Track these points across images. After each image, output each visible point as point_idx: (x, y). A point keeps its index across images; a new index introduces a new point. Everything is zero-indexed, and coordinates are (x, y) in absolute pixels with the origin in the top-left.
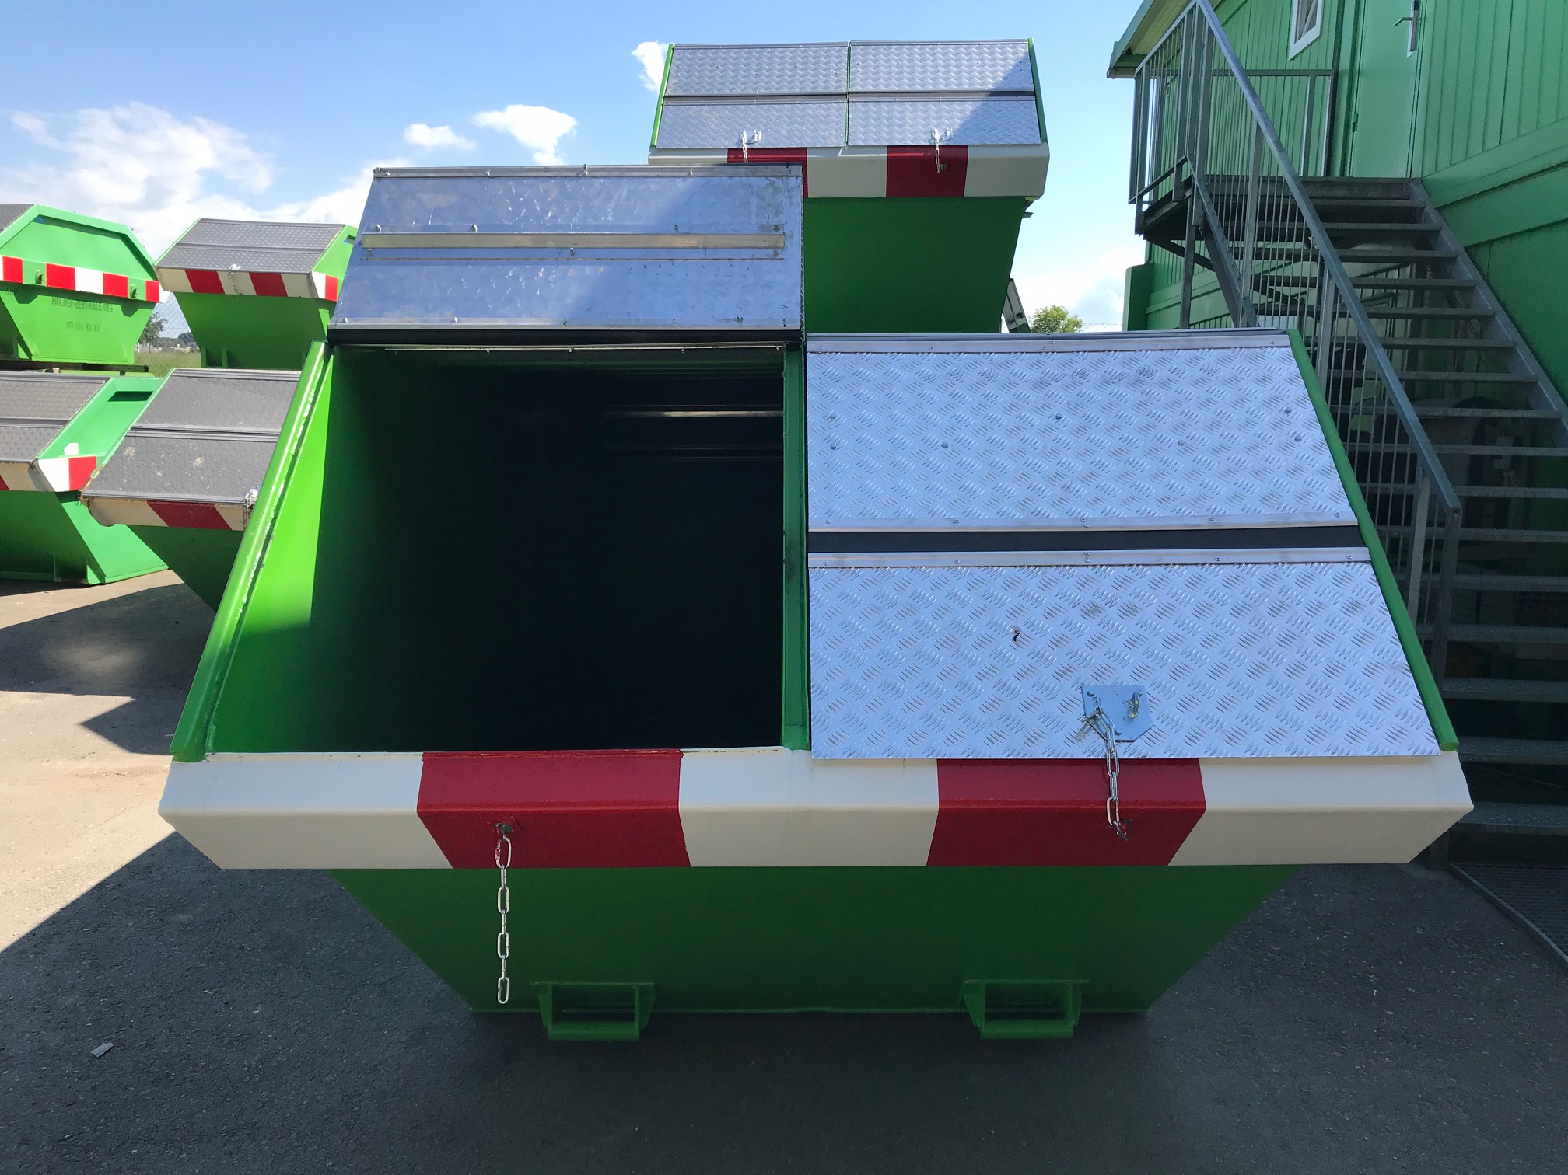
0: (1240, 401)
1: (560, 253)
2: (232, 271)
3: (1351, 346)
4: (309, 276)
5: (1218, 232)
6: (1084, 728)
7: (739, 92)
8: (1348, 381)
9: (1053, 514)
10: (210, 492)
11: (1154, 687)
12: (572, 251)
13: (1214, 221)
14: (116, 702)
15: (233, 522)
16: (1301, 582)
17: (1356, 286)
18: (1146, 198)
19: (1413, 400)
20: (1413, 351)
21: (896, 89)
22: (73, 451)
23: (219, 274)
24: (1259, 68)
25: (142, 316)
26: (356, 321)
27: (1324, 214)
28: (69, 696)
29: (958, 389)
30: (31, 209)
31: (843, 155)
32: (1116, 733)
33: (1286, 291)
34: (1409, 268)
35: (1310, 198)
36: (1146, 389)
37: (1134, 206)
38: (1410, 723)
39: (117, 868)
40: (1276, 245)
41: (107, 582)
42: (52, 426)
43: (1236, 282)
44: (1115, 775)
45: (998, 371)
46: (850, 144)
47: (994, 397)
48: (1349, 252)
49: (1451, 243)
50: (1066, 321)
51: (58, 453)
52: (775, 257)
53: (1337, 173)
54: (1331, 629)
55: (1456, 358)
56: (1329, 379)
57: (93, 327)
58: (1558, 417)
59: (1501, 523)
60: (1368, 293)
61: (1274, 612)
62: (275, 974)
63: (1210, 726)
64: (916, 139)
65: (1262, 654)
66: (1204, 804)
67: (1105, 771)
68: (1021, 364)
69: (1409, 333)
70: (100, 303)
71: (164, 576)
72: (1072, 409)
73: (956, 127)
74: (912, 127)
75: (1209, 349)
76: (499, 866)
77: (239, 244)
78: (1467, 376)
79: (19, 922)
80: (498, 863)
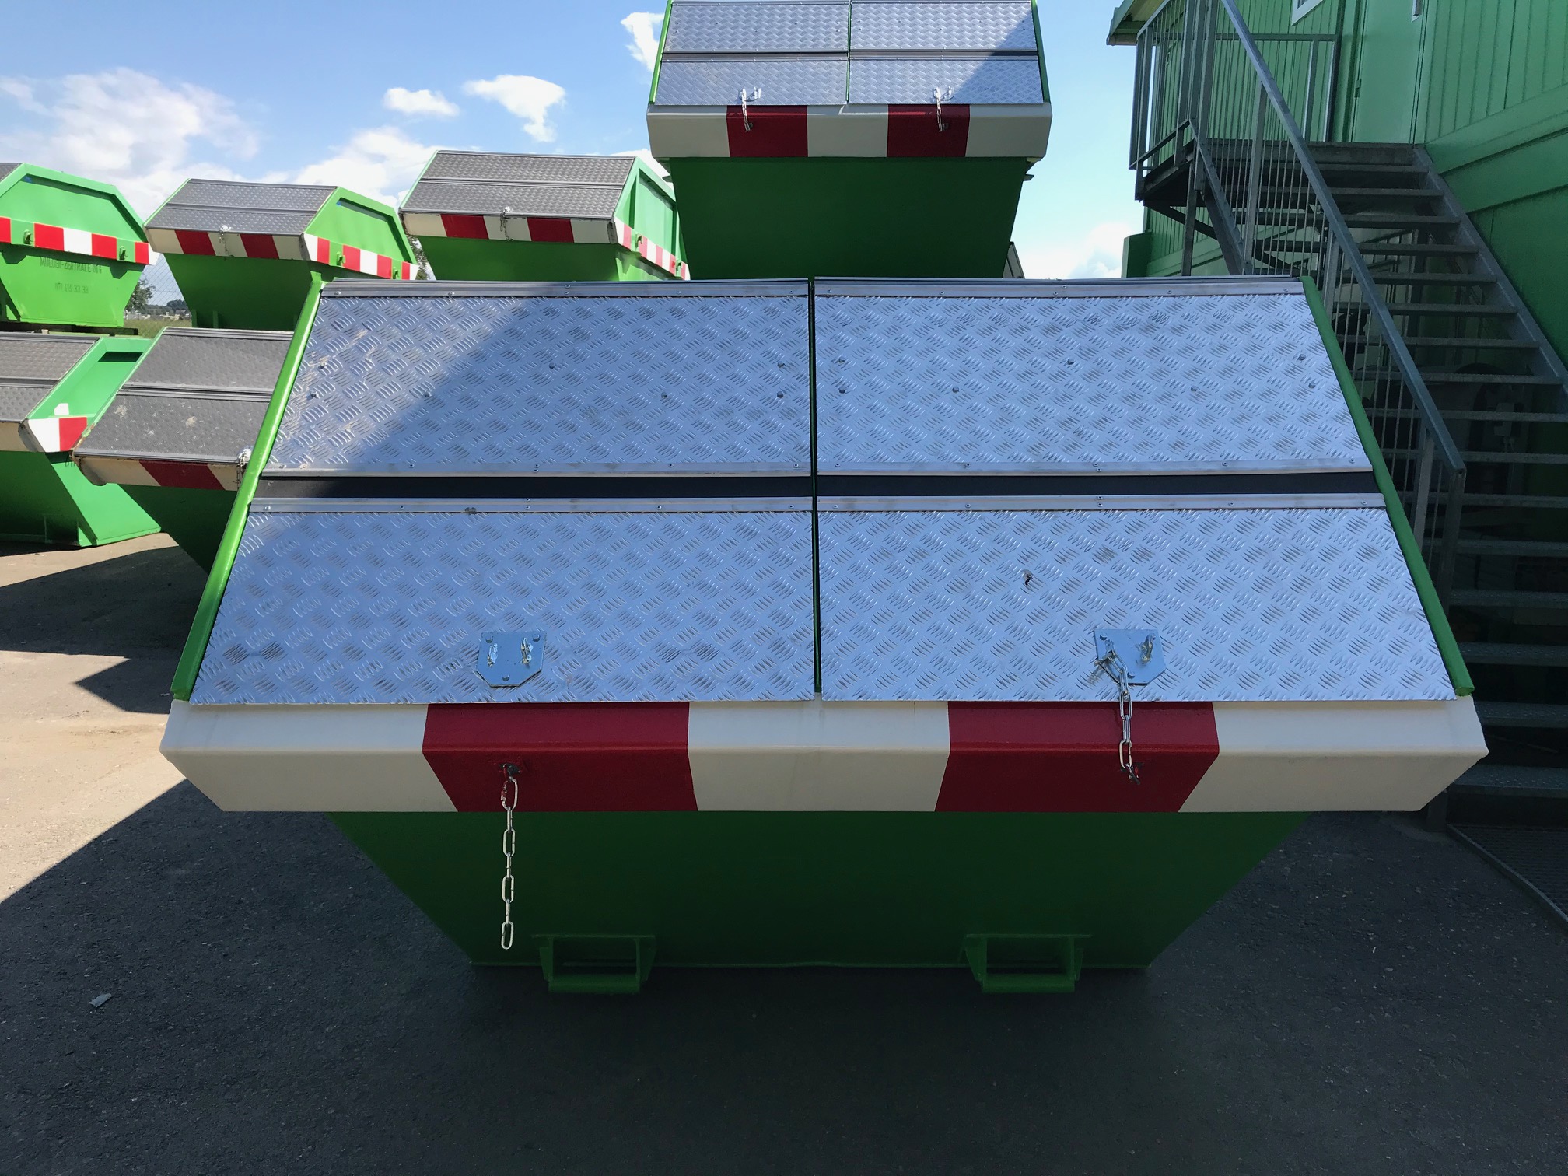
0: (1254, 348)
2: (222, 232)
3: (1354, 311)
4: (301, 239)
5: (1221, 198)
6: (1097, 671)
7: (738, 49)
8: (1350, 346)
9: (1064, 458)
10: (203, 452)
11: (1167, 631)
13: (1216, 185)
14: (110, 662)
15: (226, 481)
16: (1315, 528)
17: (1363, 252)
18: (1146, 164)
19: (1418, 366)
20: (1414, 316)
21: (897, 47)
22: (63, 411)
23: (210, 235)
24: (1262, 32)
25: (131, 278)
27: (1331, 179)
28: (62, 656)
29: (969, 333)
30: (20, 167)
31: (844, 114)
32: (1129, 676)
34: (1411, 234)
35: (1317, 162)
36: (1158, 335)
37: (1134, 172)
38: (1425, 668)
40: (1274, 211)
41: (98, 544)
42: (41, 386)
43: (1238, 248)
44: (1128, 717)
45: (1008, 316)
46: (850, 102)
47: (1005, 342)
48: (1354, 217)
49: (1454, 209)
51: (48, 413)
53: (1339, 138)
54: (1345, 574)
55: (1458, 324)
57: (81, 289)
58: (1558, 383)
59: (1500, 488)
61: (1289, 556)
62: (274, 928)
63: (1224, 669)
64: (918, 98)
65: (1276, 599)
66: (1217, 747)
67: (1117, 714)
68: (1032, 310)
69: (1410, 296)
70: (89, 264)
71: (159, 538)
72: (1084, 355)
73: (959, 86)
74: (913, 85)
75: (1223, 295)
76: (505, 807)
77: (230, 205)
78: (1468, 341)
79: (15, 876)
80: (504, 804)
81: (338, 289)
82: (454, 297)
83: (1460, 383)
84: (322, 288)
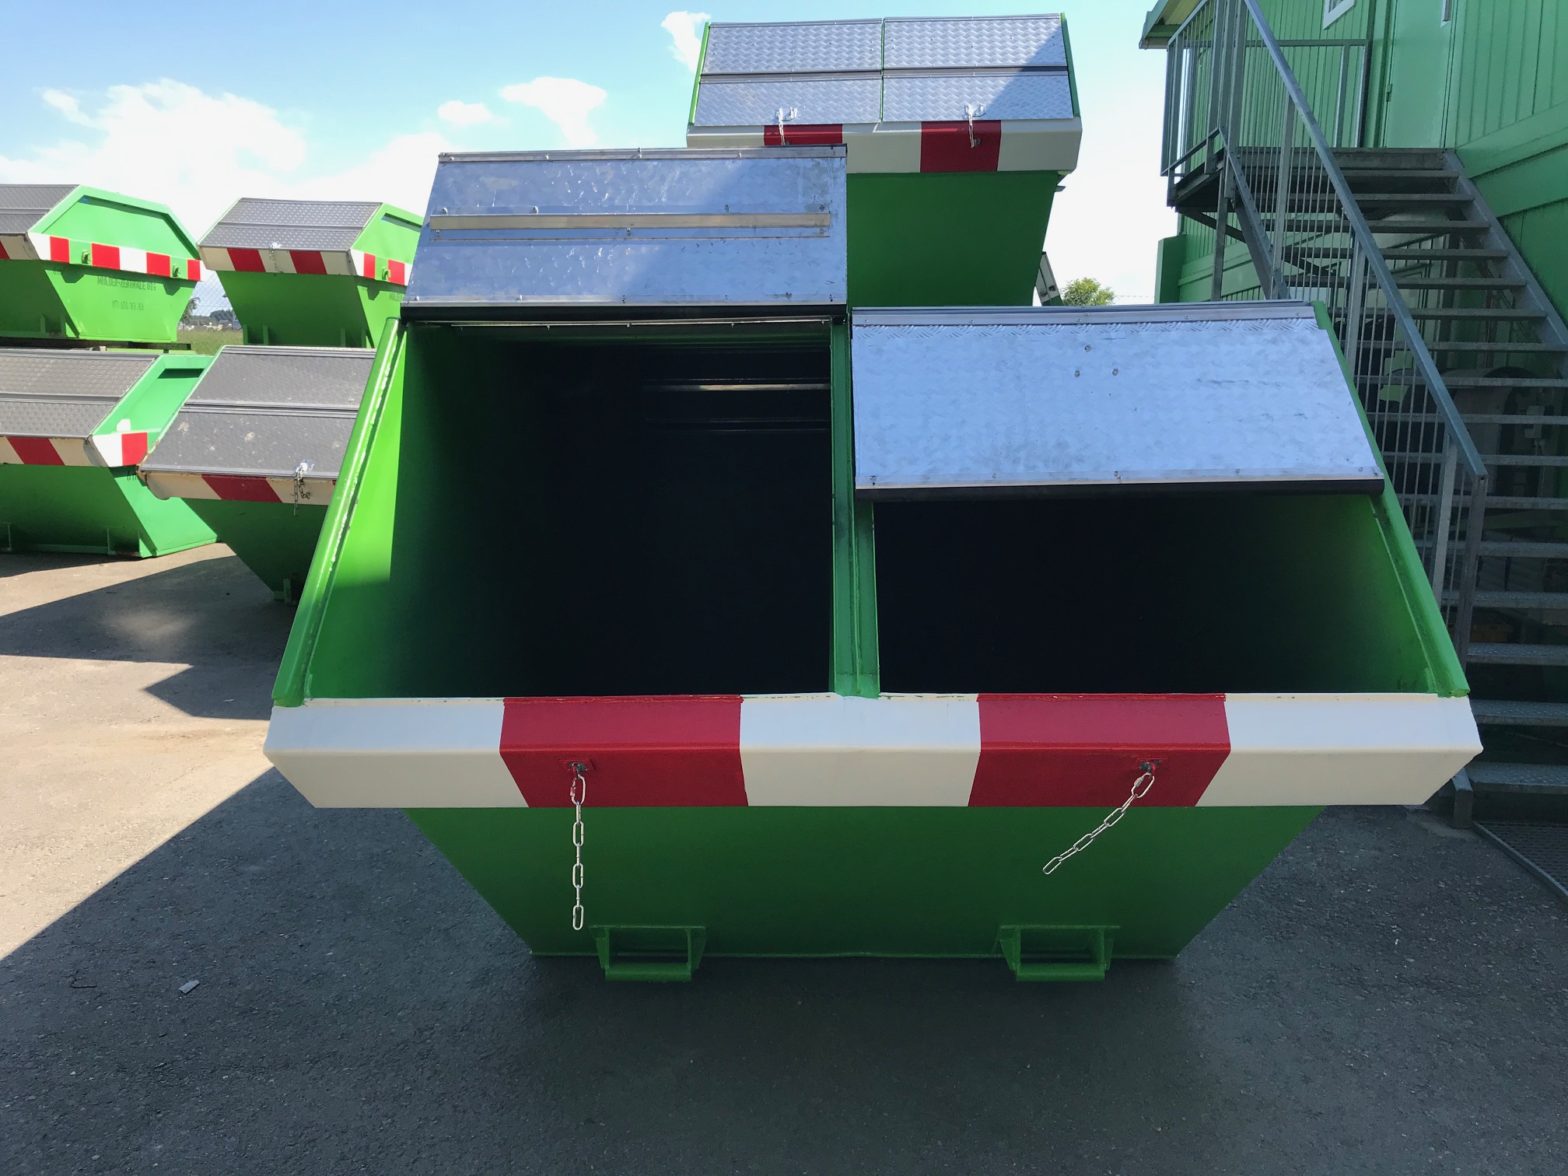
1: (617, 233)
2: (273, 250)
3: (1380, 317)
4: (348, 254)
5: (1250, 205)
7: (774, 69)
8: (1377, 352)
10: (262, 466)
12: (629, 231)
13: (1246, 194)
14: (176, 669)
15: (284, 494)
17: (1386, 257)
18: (1178, 170)
19: (1441, 372)
20: (1446, 321)
21: (930, 65)
22: (126, 427)
23: (260, 253)
24: (1293, 38)
25: (184, 294)
26: (427, 299)
27: (1356, 186)
28: (131, 663)
30: (77, 189)
31: (878, 132)
33: (1317, 262)
34: (1442, 238)
35: (1341, 169)
37: (1166, 179)
39: (190, 823)
40: (1307, 217)
41: (158, 554)
42: (104, 403)
43: (1267, 254)
46: (884, 120)
48: (1382, 223)
49: (1483, 214)
50: (1098, 293)
51: (111, 429)
52: (821, 236)
53: (1371, 144)
55: (1489, 328)
56: (1358, 349)
57: (137, 306)
59: (1531, 491)
60: (1401, 263)
62: (345, 920)
64: (950, 115)
66: (1229, 744)
69: (1441, 303)
70: (144, 281)
71: (216, 548)
73: (990, 102)
74: (946, 102)
76: (574, 802)
77: (279, 223)
78: (1499, 346)
79: (101, 872)
80: (573, 800)
83: (1489, 387)
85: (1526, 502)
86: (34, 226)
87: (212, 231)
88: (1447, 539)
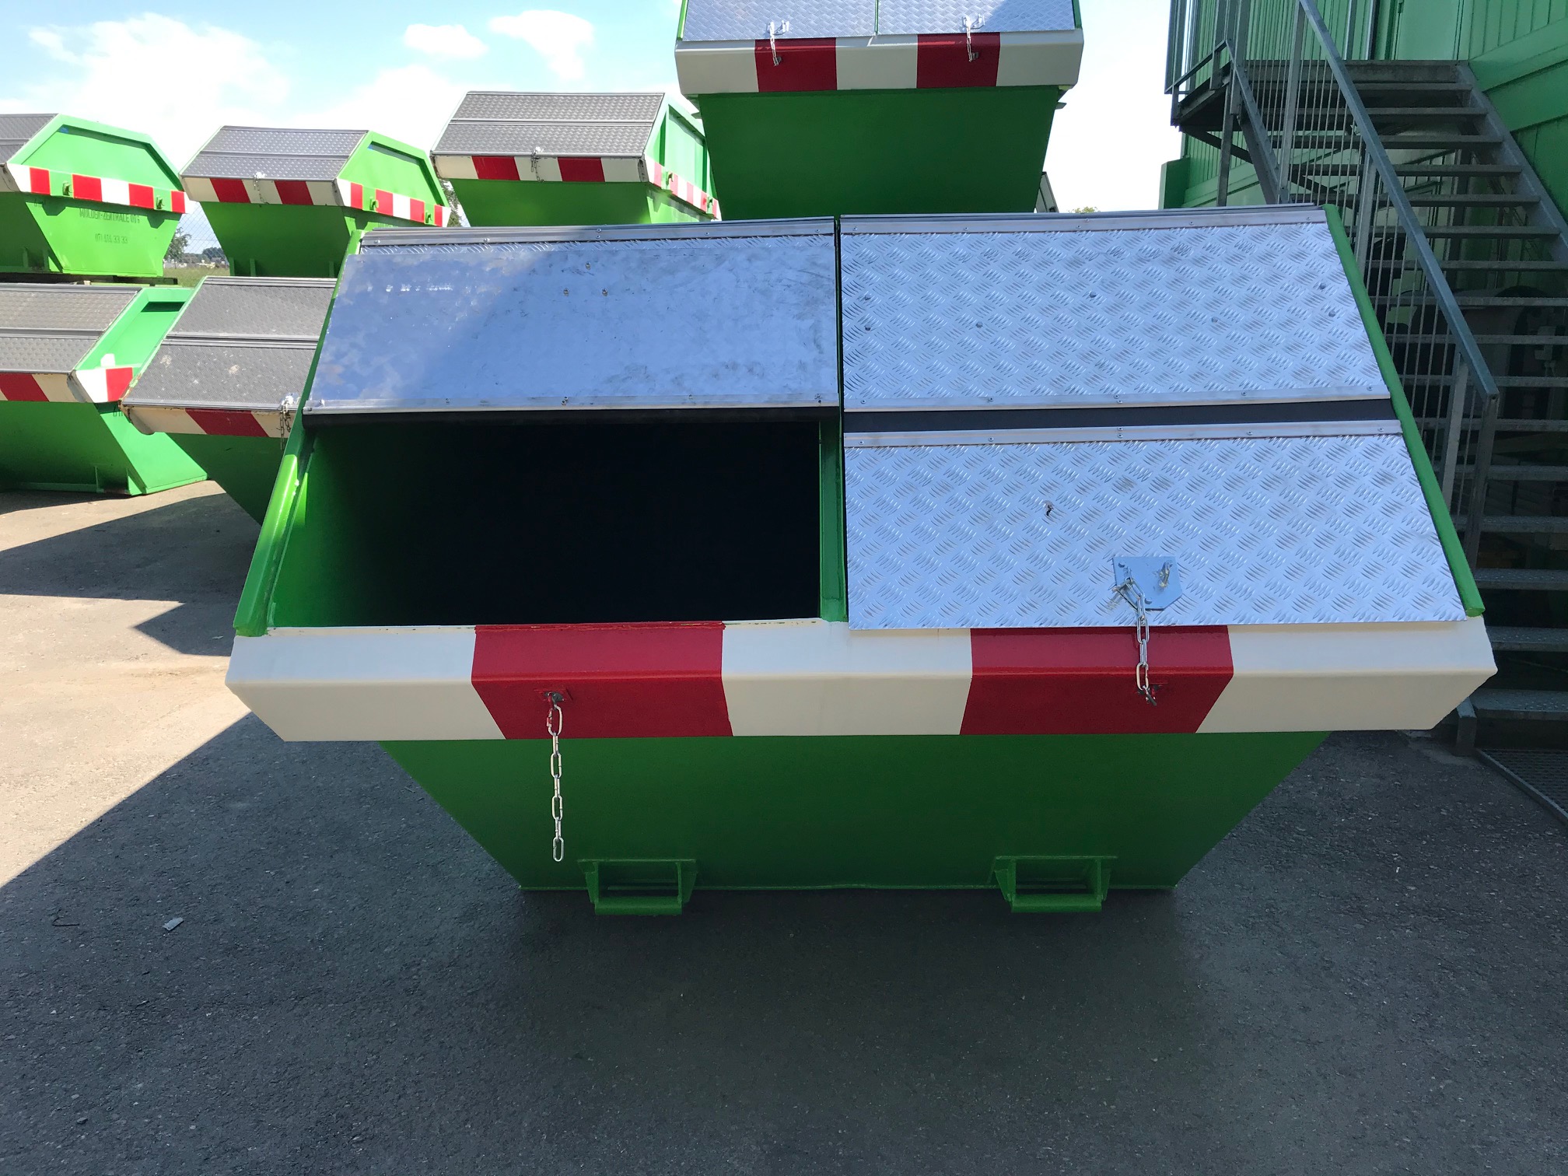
0: (1275, 277)
2: (257, 179)
3: (1390, 235)
4: (334, 184)
5: (1256, 121)
6: (1115, 597)
8: (1386, 272)
9: (1086, 391)
10: (247, 400)
11: (1184, 558)
13: (1252, 109)
14: (165, 607)
15: (270, 428)
16: (1332, 455)
17: (1399, 174)
18: (1183, 87)
19: (1454, 291)
20: (1456, 239)
22: (110, 362)
23: (245, 183)
25: (169, 226)
27: (1369, 100)
28: (120, 601)
29: (993, 268)
30: (55, 118)
31: (873, 45)
32: (1147, 602)
33: (1325, 181)
34: (1454, 155)
35: (1355, 82)
36: (1180, 267)
37: (1170, 97)
38: (1436, 590)
39: (176, 760)
40: (1317, 134)
41: (148, 492)
42: (87, 337)
43: (1274, 173)
44: (1145, 641)
45: (1032, 250)
46: (879, 33)
47: (1028, 276)
48: (1393, 139)
49: (1497, 128)
51: (94, 364)
53: (1382, 57)
54: (1360, 500)
55: (1500, 246)
56: (1367, 267)
57: (121, 239)
59: (1540, 413)
60: (1411, 181)
61: (1304, 484)
62: (332, 856)
63: (1239, 594)
64: (948, 28)
65: (1291, 525)
66: (1232, 669)
67: (1135, 639)
68: (1056, 244)
69: (1452, 221)
70: (127, 214)
71: (205, 486)
72: (1106, 288)
73: (989, 14)
74: (943, 14)
75: (1245, 226)
76: (551, 733)
77: (263, 152)
78: (1510, 264)
79: (86, 810)
80: (550, 731)
81: (377, 238)
82: (489, 243)
83: (1501, 307)
84: (362, 237)
85: (1536, 425)
86: (13, 157)
87: (195, 160)
88: (1455, 463)
